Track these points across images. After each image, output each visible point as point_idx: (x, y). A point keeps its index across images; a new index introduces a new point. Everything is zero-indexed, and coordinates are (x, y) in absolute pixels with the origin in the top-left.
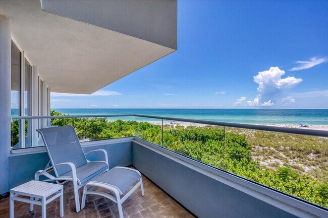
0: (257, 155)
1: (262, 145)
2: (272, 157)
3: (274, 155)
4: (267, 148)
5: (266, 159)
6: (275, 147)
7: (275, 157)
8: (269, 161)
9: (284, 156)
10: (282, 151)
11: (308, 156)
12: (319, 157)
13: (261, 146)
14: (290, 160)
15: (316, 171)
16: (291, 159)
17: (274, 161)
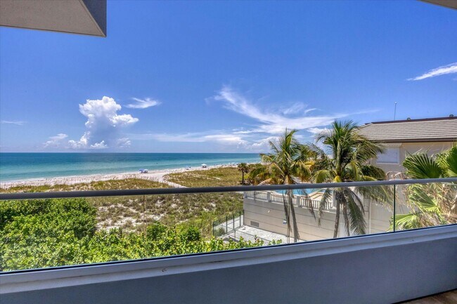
0: (103, 220)
1: (107, 203)
2: (122, 217)
3: (124, 213)
4: (113, 206)
5: (115, 222)
6: (123, 203)
7: (125, 216)
8: (119, 222)
9: (134, 211)
10: (131, 206)
11: (156, 205)
12: (164, 203)
13: (105, 205)
14: (141, 214)
15: (165, 218)
16: (142, 212)
17: (125, 220)
